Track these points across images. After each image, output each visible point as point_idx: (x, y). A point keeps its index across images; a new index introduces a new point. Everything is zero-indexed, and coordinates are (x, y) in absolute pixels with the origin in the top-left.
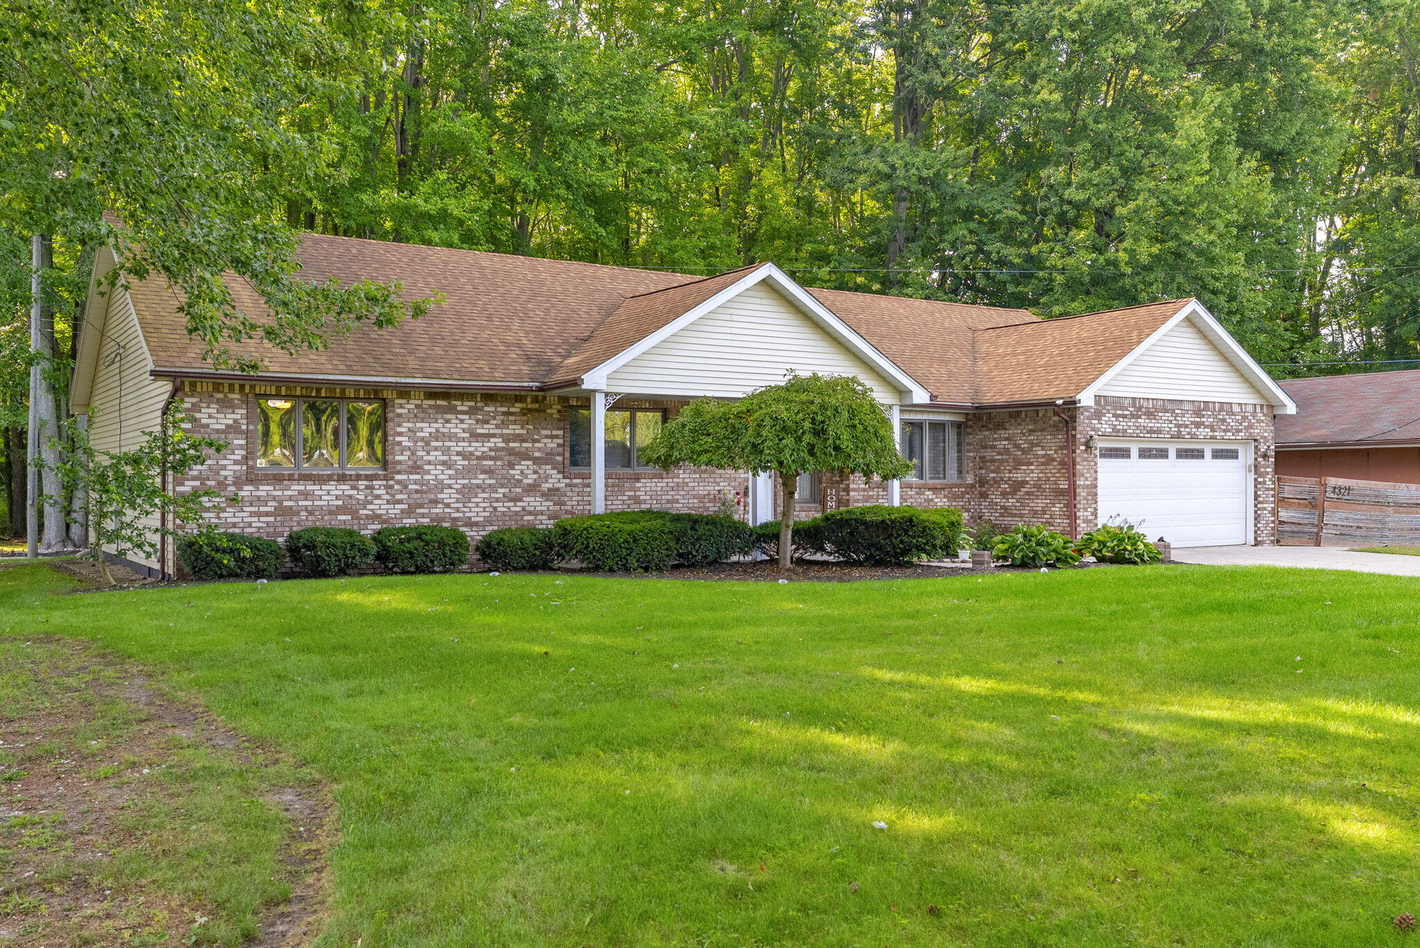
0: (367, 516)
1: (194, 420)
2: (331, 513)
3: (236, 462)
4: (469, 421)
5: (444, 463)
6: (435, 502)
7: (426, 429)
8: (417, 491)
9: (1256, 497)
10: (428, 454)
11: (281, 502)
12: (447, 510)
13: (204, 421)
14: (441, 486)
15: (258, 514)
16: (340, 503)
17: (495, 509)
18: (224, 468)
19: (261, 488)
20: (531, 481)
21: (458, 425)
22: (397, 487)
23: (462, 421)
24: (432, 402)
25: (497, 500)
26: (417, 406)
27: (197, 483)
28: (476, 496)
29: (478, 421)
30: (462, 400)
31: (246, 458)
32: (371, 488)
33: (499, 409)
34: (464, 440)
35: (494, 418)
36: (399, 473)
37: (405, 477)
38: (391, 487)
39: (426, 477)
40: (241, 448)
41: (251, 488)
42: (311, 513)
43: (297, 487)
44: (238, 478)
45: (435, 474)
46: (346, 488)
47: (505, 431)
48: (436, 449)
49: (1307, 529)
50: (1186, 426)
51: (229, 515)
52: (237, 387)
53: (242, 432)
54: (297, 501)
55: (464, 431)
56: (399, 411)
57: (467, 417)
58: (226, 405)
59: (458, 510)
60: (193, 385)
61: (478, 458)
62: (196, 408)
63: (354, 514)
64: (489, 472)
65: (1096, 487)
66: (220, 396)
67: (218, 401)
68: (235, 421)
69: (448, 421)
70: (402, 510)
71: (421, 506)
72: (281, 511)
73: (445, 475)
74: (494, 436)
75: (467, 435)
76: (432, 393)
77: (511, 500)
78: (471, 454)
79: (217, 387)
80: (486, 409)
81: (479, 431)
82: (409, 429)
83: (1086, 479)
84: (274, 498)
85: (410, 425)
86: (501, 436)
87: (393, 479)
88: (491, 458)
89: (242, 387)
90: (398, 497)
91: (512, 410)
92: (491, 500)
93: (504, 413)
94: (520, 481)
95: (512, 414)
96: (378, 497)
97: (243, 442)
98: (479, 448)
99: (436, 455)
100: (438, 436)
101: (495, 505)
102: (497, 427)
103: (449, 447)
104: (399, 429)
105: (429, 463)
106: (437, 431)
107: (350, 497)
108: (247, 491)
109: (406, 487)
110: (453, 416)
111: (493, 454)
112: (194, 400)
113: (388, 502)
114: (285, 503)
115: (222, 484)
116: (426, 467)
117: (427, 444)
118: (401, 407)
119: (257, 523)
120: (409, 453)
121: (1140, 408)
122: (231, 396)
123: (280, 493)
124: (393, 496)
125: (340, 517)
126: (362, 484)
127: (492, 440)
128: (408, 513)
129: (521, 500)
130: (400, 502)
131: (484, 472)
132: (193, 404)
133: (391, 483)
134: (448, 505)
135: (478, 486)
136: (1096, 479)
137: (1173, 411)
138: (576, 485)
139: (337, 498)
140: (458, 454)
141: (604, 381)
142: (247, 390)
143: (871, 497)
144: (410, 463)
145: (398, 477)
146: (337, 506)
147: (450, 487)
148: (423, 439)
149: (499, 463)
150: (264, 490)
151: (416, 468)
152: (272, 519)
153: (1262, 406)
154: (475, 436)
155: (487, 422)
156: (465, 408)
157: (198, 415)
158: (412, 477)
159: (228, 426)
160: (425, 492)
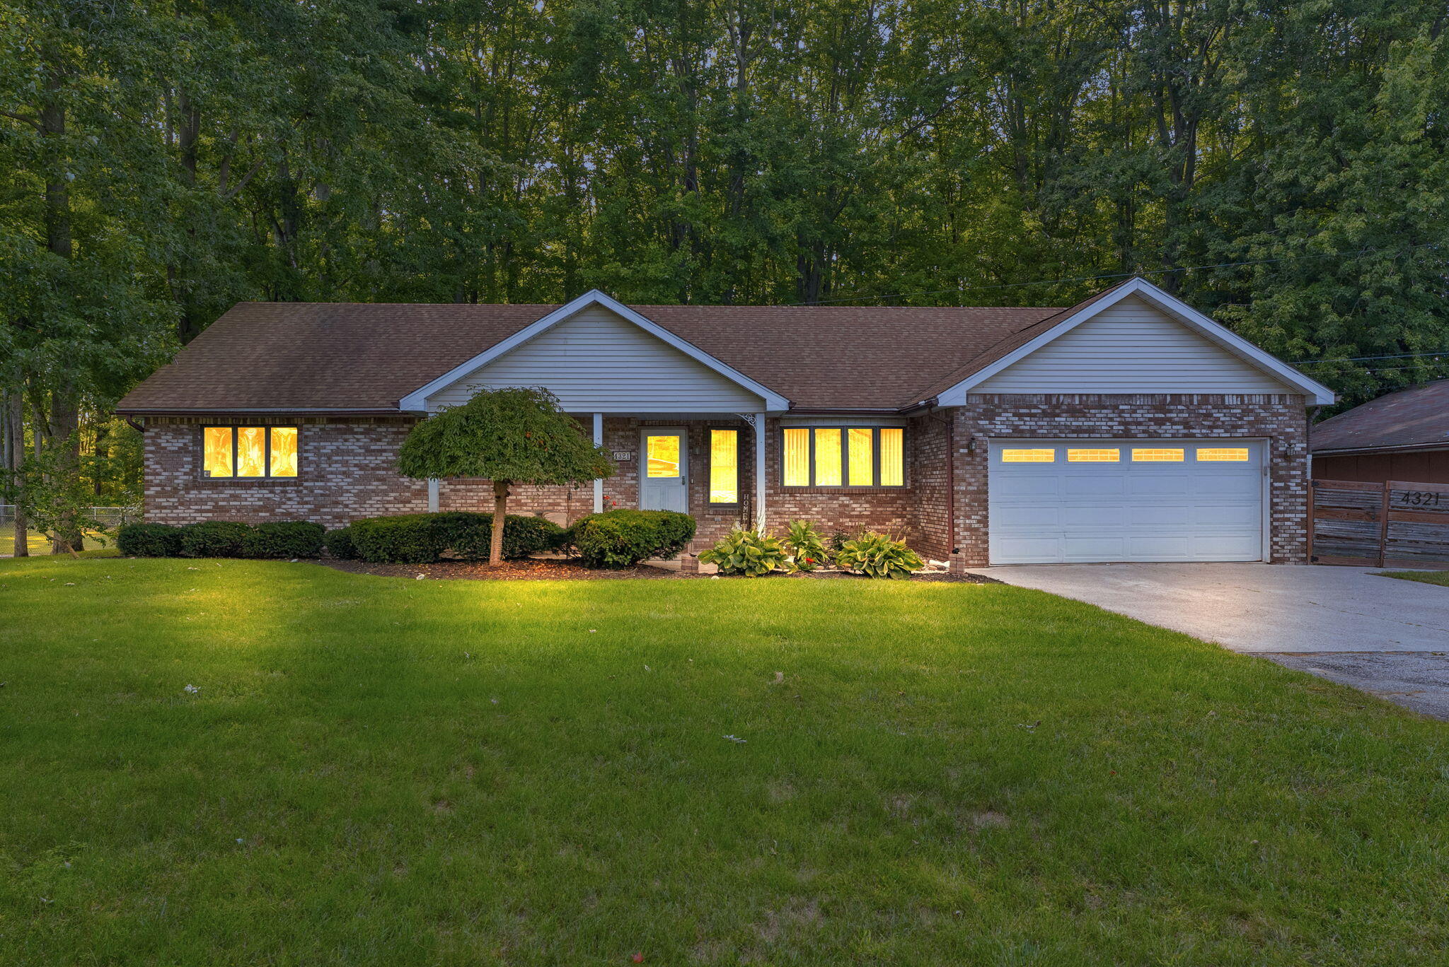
0: (282, 513)
1: (158, 445)
2: (255, 511)
3: (185, 474)
4: (364, 440)
5: (344, 473)
6: (337, 503)
7: (329, 447)
8: (322, 495)
9: (1273, 505)
10: (330, 466)
11: (217, 503)
12: (346, 510)
13: (163, 445)
14: (341, 491)
15: (200, 511)
16: (261, 503)
17: (387, 509)
18: (177, 478)
19: (204, 492)
20: (418, 487)
21: (354, 444)
22: (305, 492)
23: (358, 440)
24: (334, 426)
25: (389, 502)
26: (321, 429)
27: (159, 489)
28: (370, 499)
29: (372, 440)
30: (358, 424)
31: (192, 470)
32: (285, 492)
33: (390, 429)
34: (359, 454)
35: (386, 437)
36: (306, 481)
37: (312, 484)
38: (301, 491)
39: (329, 484)
40: (188, 463)
41: (196, 492)
42: (239, 511)
43: (229, 492)
44: (186, 485)
45: (335, 481)
46: (265, 493)
47: (395, 447)
48: (336, 462)
49: (1363, 545)
50: (1140, 424)
51: (180, 511)
52: (186, 420)
53: (190, 452)
54: (228, 501)
55: (360, 447)
56: (306, 433)
57: (362, 436)
58: (178, 433)
59: (355, 510)
60: (156, 420)
61: (373, 469)
62: (158, 436)
63: (272, 511)
64: (382, 480)
65: (986, 492)
66: (174, 426)
67: (173, 430)
68: (185, 444)
69: (346, 440)
70: (309, 509)
71: (324, 506)
72: (217, 509)
73: (344, 483)
74: (385, 451)
75: (363, 451)
76: (334, 419)
77: (402, 502)
78: (367, 465)
79: (172, 421)
80: (379, 430)
81: (372, 447)
82: (315, 447)
83: (970, 484)
84: (212, 500)
85: (315, 444)
86: (392, 451)
87: (302, 485)
88: (384, 469)
89: (189, 420)
90: (306, 499)
91: (401, 430)
92: (383, 502)
93: (394, 433)
94: (409, 487)
95: (402, 433)
96: (290, 499)
97: (190, 459)
98: (372, 461)
99: (335, 467)
100: (338, 452)
101: (387, 506)
102: (389, 444)
103: (347, 461)
104: (307, 448)
105: (332, 473)
106: (338, 448)
107: (268, 498)
108: (193, 494)
109: (312, 492)
110: (351, 436)
111: (385, 465)
112: (156, 430)
113: (299, 503)
114: (220, 503)
115: (176, 490)
116: (329, 476)
117: (329, 458)
118: (308, 430)
119: (201, 518)
120: (314, 466)
121: (1058, 406)
122: (182, 426)
123: (216, 496)
124: (302, 498)
125: (260, 514)
126: (278, 489)
127: (384, 454)
128: (315, 511)
129: (409, 502)
130: (307, 503)
131: (378, 480)
132: (156, 433)
133: (301, 488)
134: (347, 506)
135: (373, 491)
136: (986, 484)
137: (1116, 407)
138: (459, 490)
139: (259, 499)
140: (356, 465)
141: (422, 403)
142: (193, 422)
143: (776, 502)
144: (316, 473)
145: (305, 484)
146: (260, 506)
147: (348, 491)
148: (325, 455)
149: (390, 473)
150: (205, 493)
151: (321, 477)
152: (210, 515)
153: (1282, 397)
154: (369, 451)
155: (380, 440)
156: (362, 430)
157: (159, 441)
158: (317, 484)
159: (179, 448)
160: (329, 496)
